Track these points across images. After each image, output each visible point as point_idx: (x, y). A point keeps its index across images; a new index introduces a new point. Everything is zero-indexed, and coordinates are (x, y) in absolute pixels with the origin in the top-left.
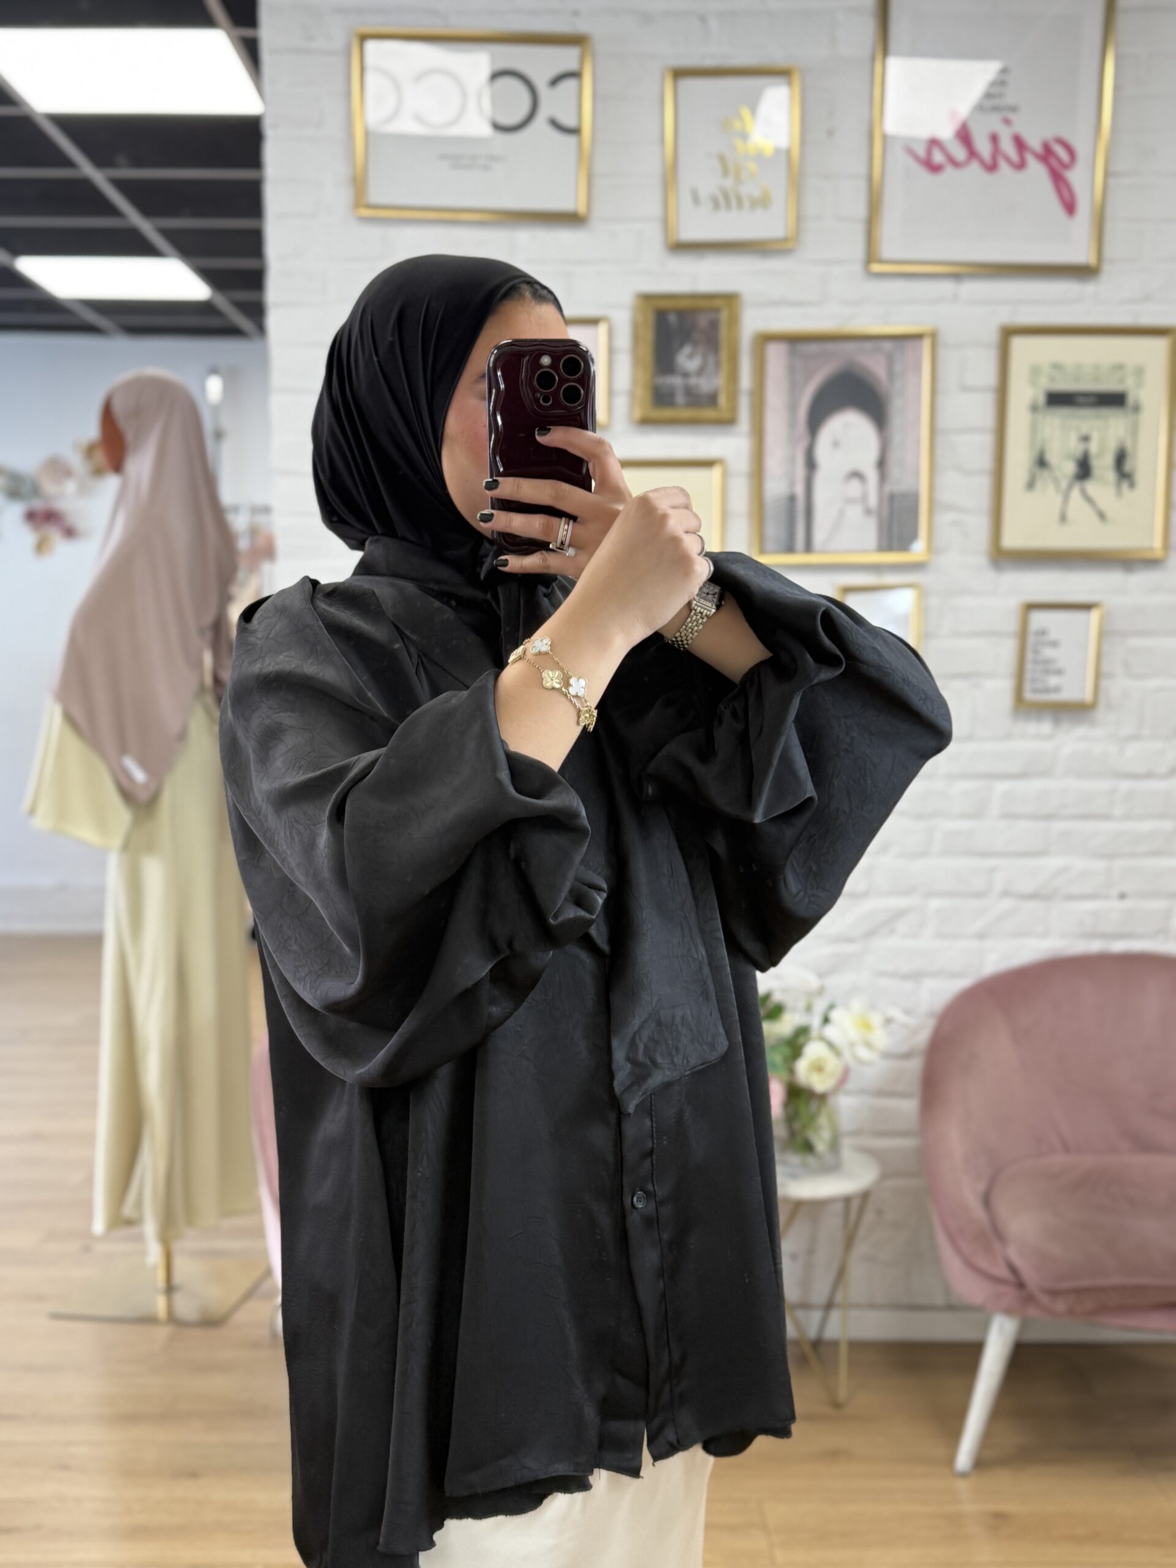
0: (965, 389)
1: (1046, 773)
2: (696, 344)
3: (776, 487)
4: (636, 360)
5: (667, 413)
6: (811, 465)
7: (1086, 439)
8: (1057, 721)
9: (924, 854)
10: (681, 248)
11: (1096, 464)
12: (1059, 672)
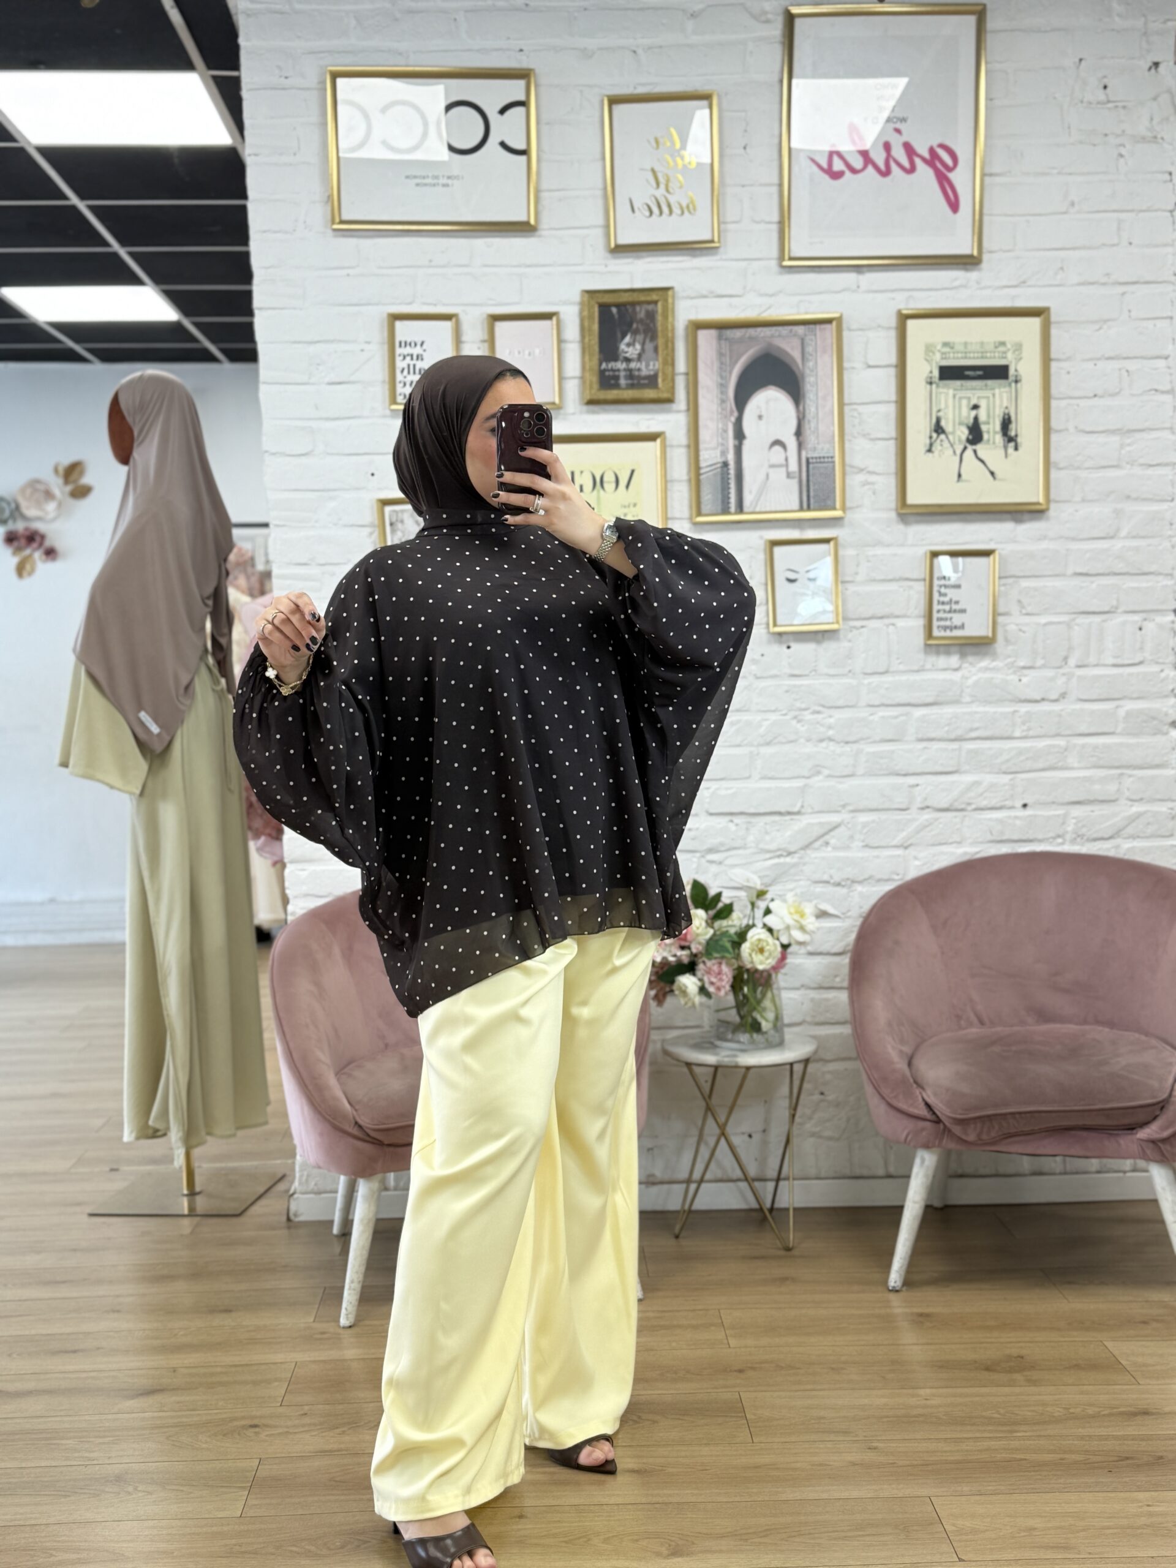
0: (870, 367)
1: (956, 702)
2: (635, 332)
3: (710, 456)
4: (584, 350)
5: (613, 394)
6: (740, 435)
7: (976, 407)
8: (963, 655)
9: (852, 775)
10: (621, 250)
11: (984, 428)
12: (963, 611)
